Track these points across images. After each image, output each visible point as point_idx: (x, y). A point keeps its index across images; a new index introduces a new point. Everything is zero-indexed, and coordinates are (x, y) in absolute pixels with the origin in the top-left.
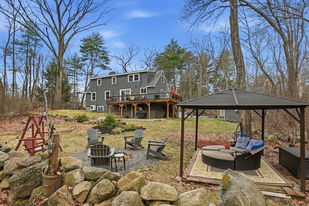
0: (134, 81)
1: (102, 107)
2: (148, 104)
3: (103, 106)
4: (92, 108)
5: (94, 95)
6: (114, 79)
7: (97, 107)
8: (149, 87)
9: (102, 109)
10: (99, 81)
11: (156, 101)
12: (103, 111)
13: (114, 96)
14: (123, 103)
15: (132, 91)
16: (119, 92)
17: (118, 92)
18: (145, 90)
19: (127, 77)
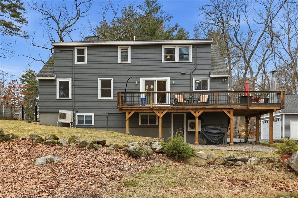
0: (177, 60)
1: (91, 116)
2: (229, 112)
3: (93, 115)
4: (63, 116)
5: (64, 85)
6: (124, 51)
7: (74, 115)
8: (215, 78)
9: (89, 119)
10: (81, 52)
11: (251, 108)
12: (93, 124)
13: (127, 91)
14: (165, 110)
15: (174, 82)
16: (139, 82)
17: (137, 83)
18: (205, 83)
19: (158, 49)
